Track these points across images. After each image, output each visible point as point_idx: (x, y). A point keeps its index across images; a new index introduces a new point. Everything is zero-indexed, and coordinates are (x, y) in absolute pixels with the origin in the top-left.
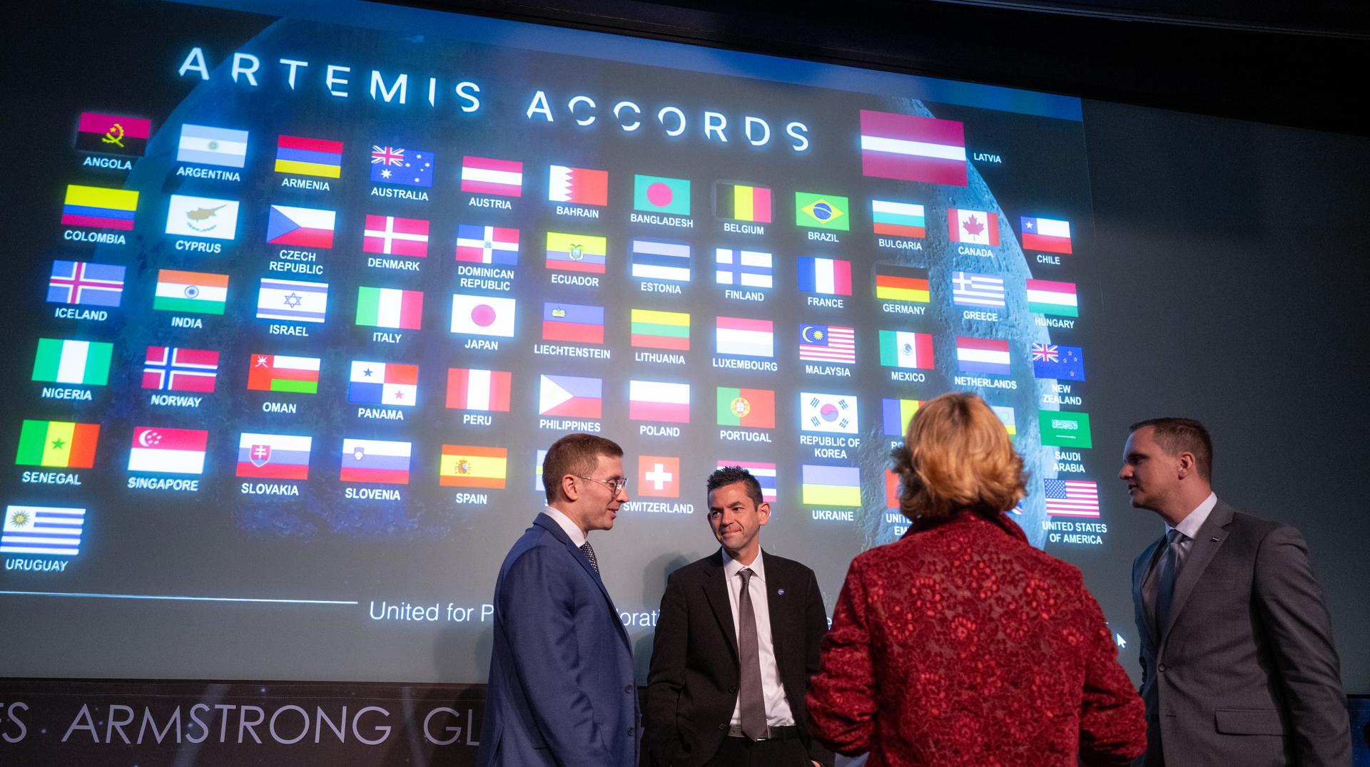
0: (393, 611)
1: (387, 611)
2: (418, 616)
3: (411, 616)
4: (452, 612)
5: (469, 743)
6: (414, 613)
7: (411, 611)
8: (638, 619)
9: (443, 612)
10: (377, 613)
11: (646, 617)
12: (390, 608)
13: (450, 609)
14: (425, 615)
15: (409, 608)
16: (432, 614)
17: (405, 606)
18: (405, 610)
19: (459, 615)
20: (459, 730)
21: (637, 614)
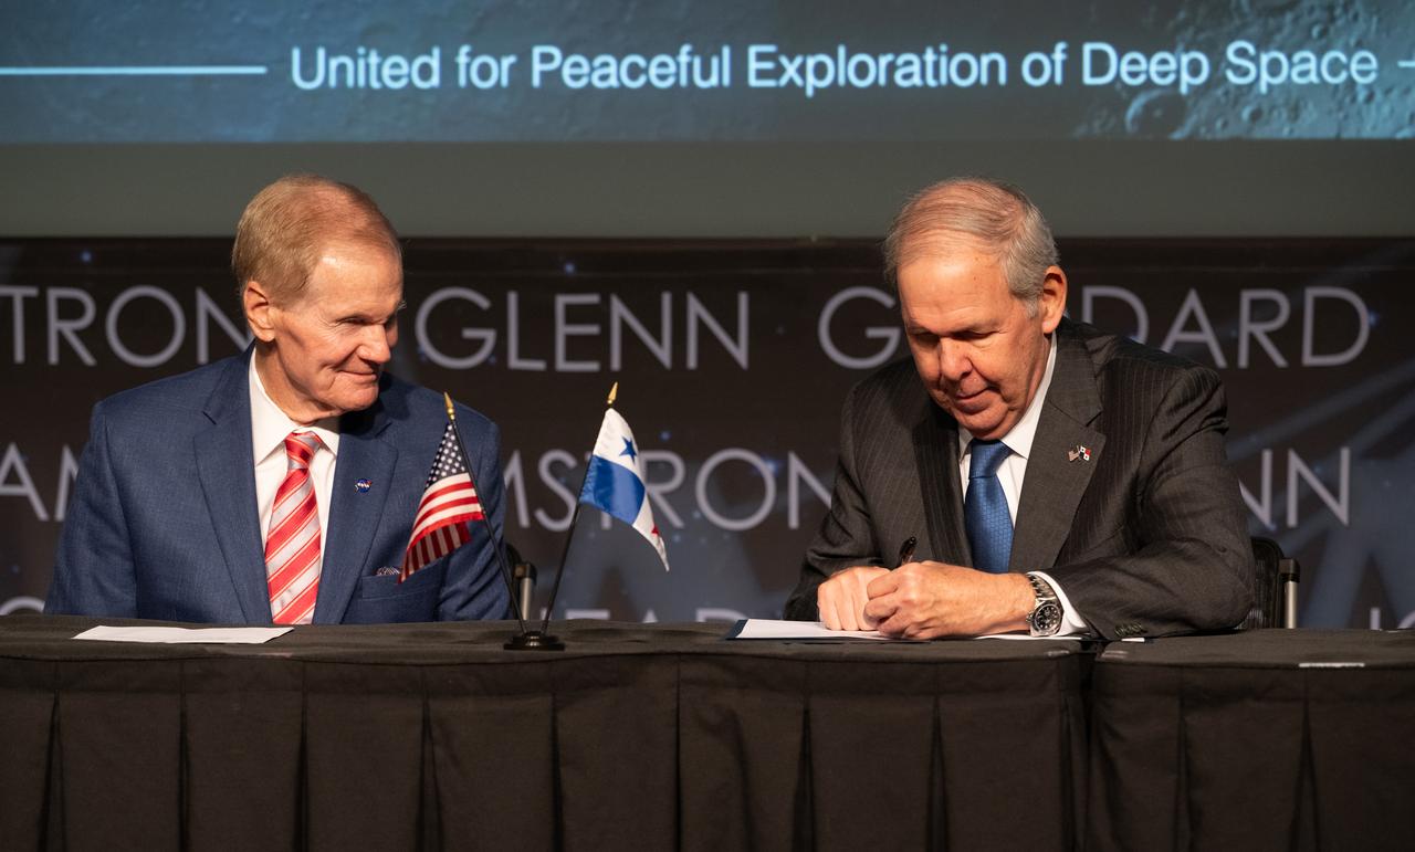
0: (342, 69)
1: (327, 67)
2: (395, 78)
3: (380, 78)
4: (468, 66)
5: (514, 362)
6: (386, 72)
7: (380, 67)
8: (891, 68)
9: (449, 67)
10: (308, 72)
11: (909, 63)
12: (334, 63)
13: (462, 59)
14: (409, 76)
15: (374, 59)
16: (425, 72)
17: (366, 56)
18: (367, 66)
19: (484, 72)
20: (489, 336)
21: (890, 57)
